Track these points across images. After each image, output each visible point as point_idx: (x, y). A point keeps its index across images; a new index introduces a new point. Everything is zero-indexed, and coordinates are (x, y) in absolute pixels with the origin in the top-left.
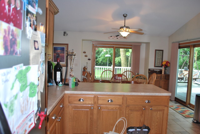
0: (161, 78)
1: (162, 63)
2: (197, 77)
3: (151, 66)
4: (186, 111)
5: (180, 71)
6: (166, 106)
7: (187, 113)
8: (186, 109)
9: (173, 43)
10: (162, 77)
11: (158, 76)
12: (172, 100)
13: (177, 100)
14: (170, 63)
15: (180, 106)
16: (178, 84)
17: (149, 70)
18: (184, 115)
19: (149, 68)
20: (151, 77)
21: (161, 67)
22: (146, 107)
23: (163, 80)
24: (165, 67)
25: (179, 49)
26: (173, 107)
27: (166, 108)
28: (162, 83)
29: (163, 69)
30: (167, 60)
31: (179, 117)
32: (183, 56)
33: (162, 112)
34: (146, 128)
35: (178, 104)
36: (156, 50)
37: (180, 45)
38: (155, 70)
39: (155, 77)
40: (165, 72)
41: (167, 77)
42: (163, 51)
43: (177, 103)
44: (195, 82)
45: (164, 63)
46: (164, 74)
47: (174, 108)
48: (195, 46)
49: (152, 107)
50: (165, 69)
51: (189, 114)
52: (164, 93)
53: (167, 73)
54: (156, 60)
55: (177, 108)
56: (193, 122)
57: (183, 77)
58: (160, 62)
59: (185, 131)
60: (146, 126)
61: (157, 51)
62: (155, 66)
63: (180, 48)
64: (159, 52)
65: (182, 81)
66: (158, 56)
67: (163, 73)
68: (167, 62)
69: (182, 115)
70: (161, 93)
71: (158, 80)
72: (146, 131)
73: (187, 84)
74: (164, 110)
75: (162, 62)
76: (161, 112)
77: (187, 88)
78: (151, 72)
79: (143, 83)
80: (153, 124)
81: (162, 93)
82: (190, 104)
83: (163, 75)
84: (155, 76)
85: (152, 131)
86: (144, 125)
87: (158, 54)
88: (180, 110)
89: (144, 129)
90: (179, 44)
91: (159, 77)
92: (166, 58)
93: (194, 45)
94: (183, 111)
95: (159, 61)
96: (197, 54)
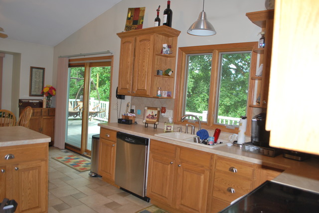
0: (41, 114)
1: (43, 90)
2: (99, 111)
3: (24, 95)
4: (80, 162)
5: (74, 102)
6: (43, 160)
7: (83, 165)
8: (82, 158)
9: (60, 57)
10: (43, 113)
11: (35, 111)
12: (61, 147)
13: (69, 148)
14: (55, 90)
15: (72, 156)
16: (70, 122)
17: (20, 101)
18: (78, 168)
19: (21, 98)
20: (23, 114)
21: (42, 95)
22: (7, 167)
23: (44, 117)
24: (47, 96)
25: (69, 69)
26: (62, 159)
27: (43, 163)
28: (44, 123)
29: (44, 99)
30: (51, 85)
31: (71, 172)
32: (77, 79)
33: (37, 170)
34: (9, 203)
35: (70, 154)
36: (32, 68)
37: (71, 63)
38: (30, 101)
39: (29, 114)
40: (48, 104)
41: (52, 112)
42: (43, 69)
43: (68, 151)
44: (95, 118)
45: (46, 90)
46: (47, 107)
47: (64, 161)
48: (92, 65)
49: (18, 164)
50: (47, 99)
51: (85, 166)
52: (38, 140)
53: (52, 106)
54: (33, 84)
55: (68, 160)
56: (91, 176)
57: (78, 111)
58: (39, 88)
59: (78, 192)
60: (10, 200)
61: (34, 70)
62: (31, 95)
63: (70, 66)
64: (37, 71)
65: (78, 117)
66: (36, 78)
67: (44, 106)
68: (52, 88)
69: (75, 169)
70: (33, 139)
71: (35, 117)
72: (8, 209)
73: (81, 121)
74: (40, 167)
75: (43, 87)
76: (35, 171)
77: (81, 127)
78: (24, 105)
79: (8, 125)
80: (23, 194)
81: (35, 140)
82: (87, 151)
83: (44, 109)
84: (29, 111)
85: (22, 206)
86: (5, 198)
87: (36, 74)
88: (72, 162)
89: (6, 205)
90: (69, 60)
91: (37, 112)
92: (49, 82)
93: (91, 63)
94: (77, 162)
95: (37, 87)
96: (100, 77)
